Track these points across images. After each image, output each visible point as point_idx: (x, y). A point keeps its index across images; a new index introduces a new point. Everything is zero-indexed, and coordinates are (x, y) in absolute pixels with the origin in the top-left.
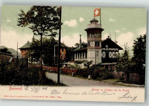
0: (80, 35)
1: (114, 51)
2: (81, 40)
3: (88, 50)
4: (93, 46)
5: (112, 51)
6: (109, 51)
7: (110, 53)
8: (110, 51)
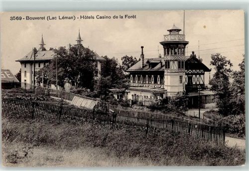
0: (142, 47)
1: (198, 74)
2: (142, 55)
3: (165, 74)
4: (175, 68)
5: (196, 74)
6: (192, 74)
7: (194, 76)
8: (194, 74)
